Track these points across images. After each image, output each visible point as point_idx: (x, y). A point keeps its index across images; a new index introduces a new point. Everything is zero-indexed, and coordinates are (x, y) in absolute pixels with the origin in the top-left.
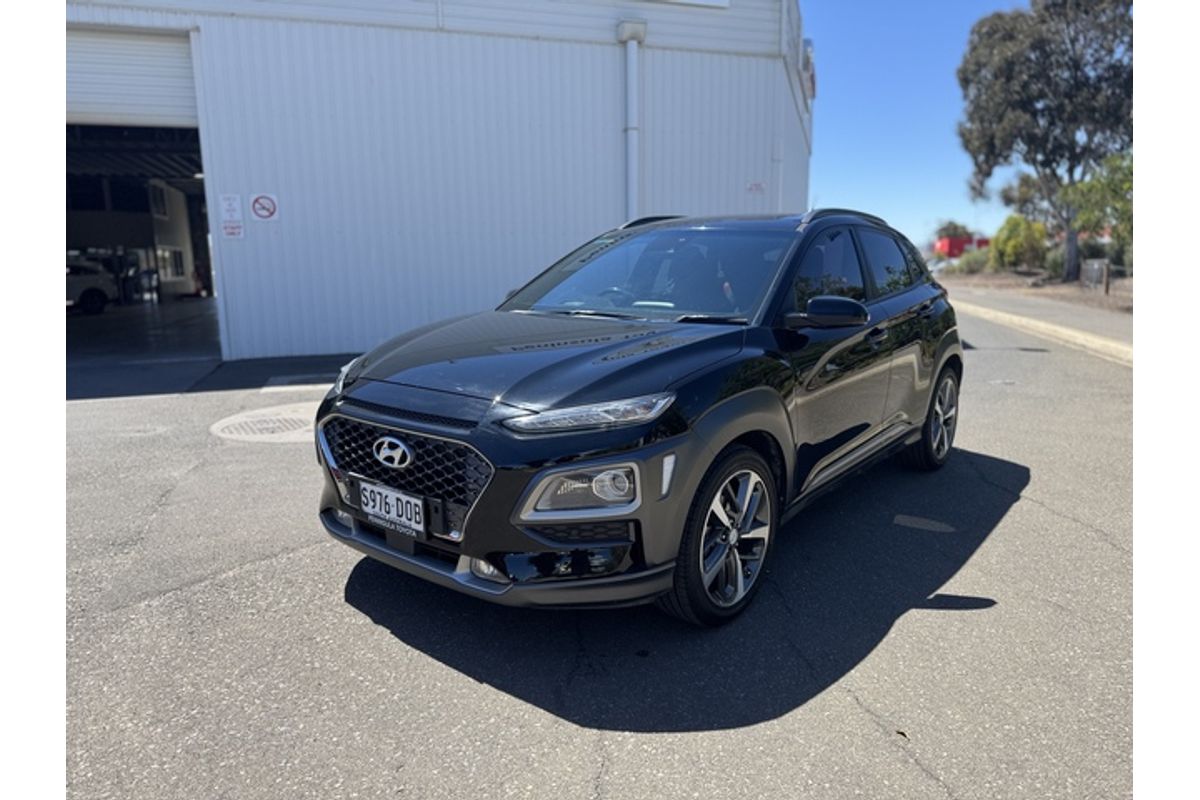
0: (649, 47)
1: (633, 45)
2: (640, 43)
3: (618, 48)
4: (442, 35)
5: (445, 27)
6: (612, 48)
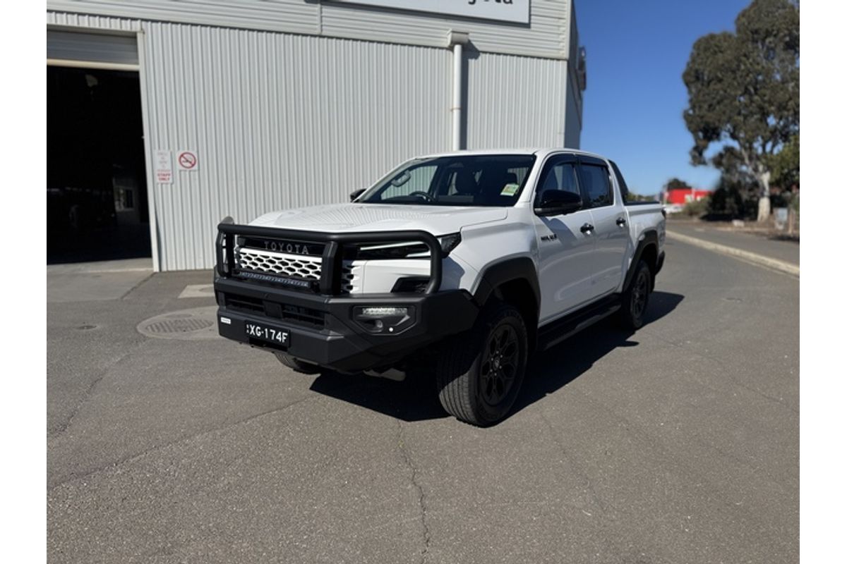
0: (469, 51)
1: (458, 49)
2: (463, 47)
3: (448, 52)
4: (321, 39)
5: (324, 33)
6: (444, 51)
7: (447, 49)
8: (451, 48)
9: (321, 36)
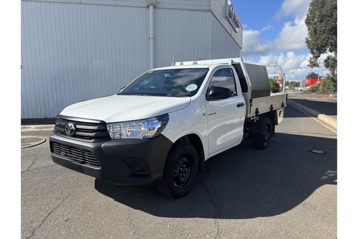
0: (158, 8)
1: (151, 7)
2: (154, 7)
3: (147, 9)
4: (81, 5)
5: (82, 2)
6: (145, 9)
7: (145, 7)
8: (148, 7)
9: (81, 3)
